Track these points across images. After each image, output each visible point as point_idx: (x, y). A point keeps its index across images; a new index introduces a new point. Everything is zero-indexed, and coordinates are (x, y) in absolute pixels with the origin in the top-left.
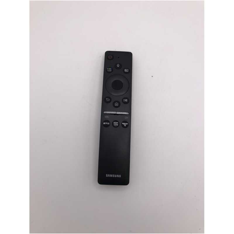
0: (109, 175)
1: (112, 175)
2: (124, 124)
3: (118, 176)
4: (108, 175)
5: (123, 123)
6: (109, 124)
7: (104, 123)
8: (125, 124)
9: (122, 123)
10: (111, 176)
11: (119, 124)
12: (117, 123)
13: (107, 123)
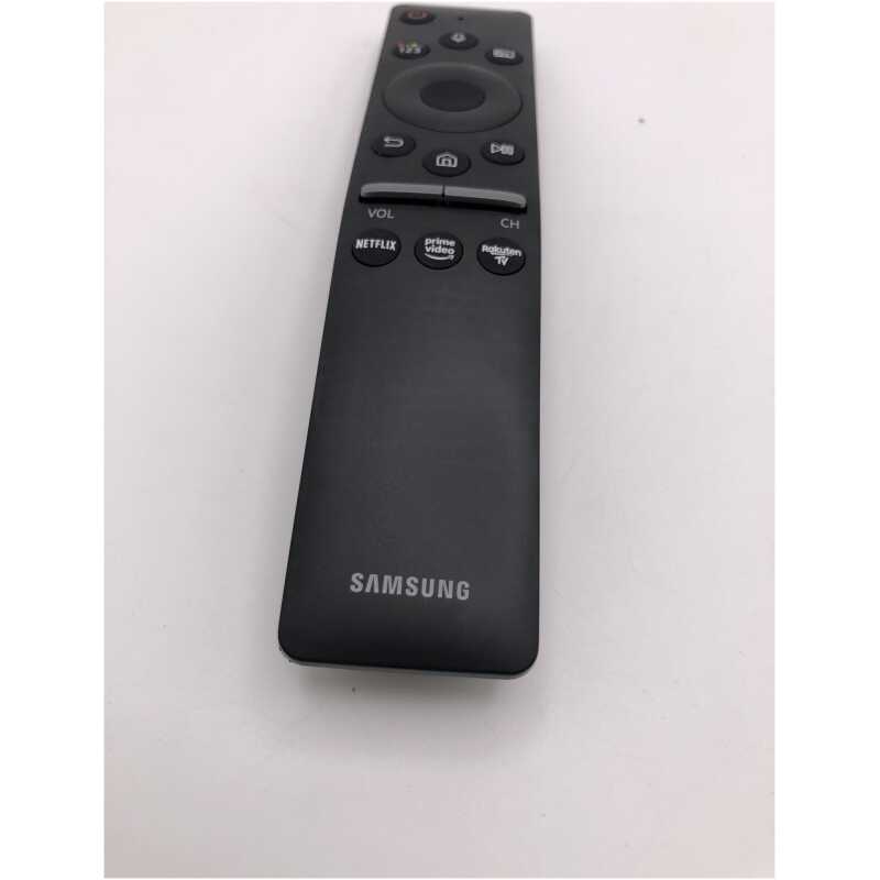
0: (373, 578)
1: (399, 579)
2: (494, 250)
3: (446, 589)
4: (364, 582)
5: (485, 248)
6: (392, 245)
7: (360, 244)
8: (502, 254)
9: (480, 247)
10: (392, 585)
11: (459, 249)
12: (449, 247)
13: (377, 243)
